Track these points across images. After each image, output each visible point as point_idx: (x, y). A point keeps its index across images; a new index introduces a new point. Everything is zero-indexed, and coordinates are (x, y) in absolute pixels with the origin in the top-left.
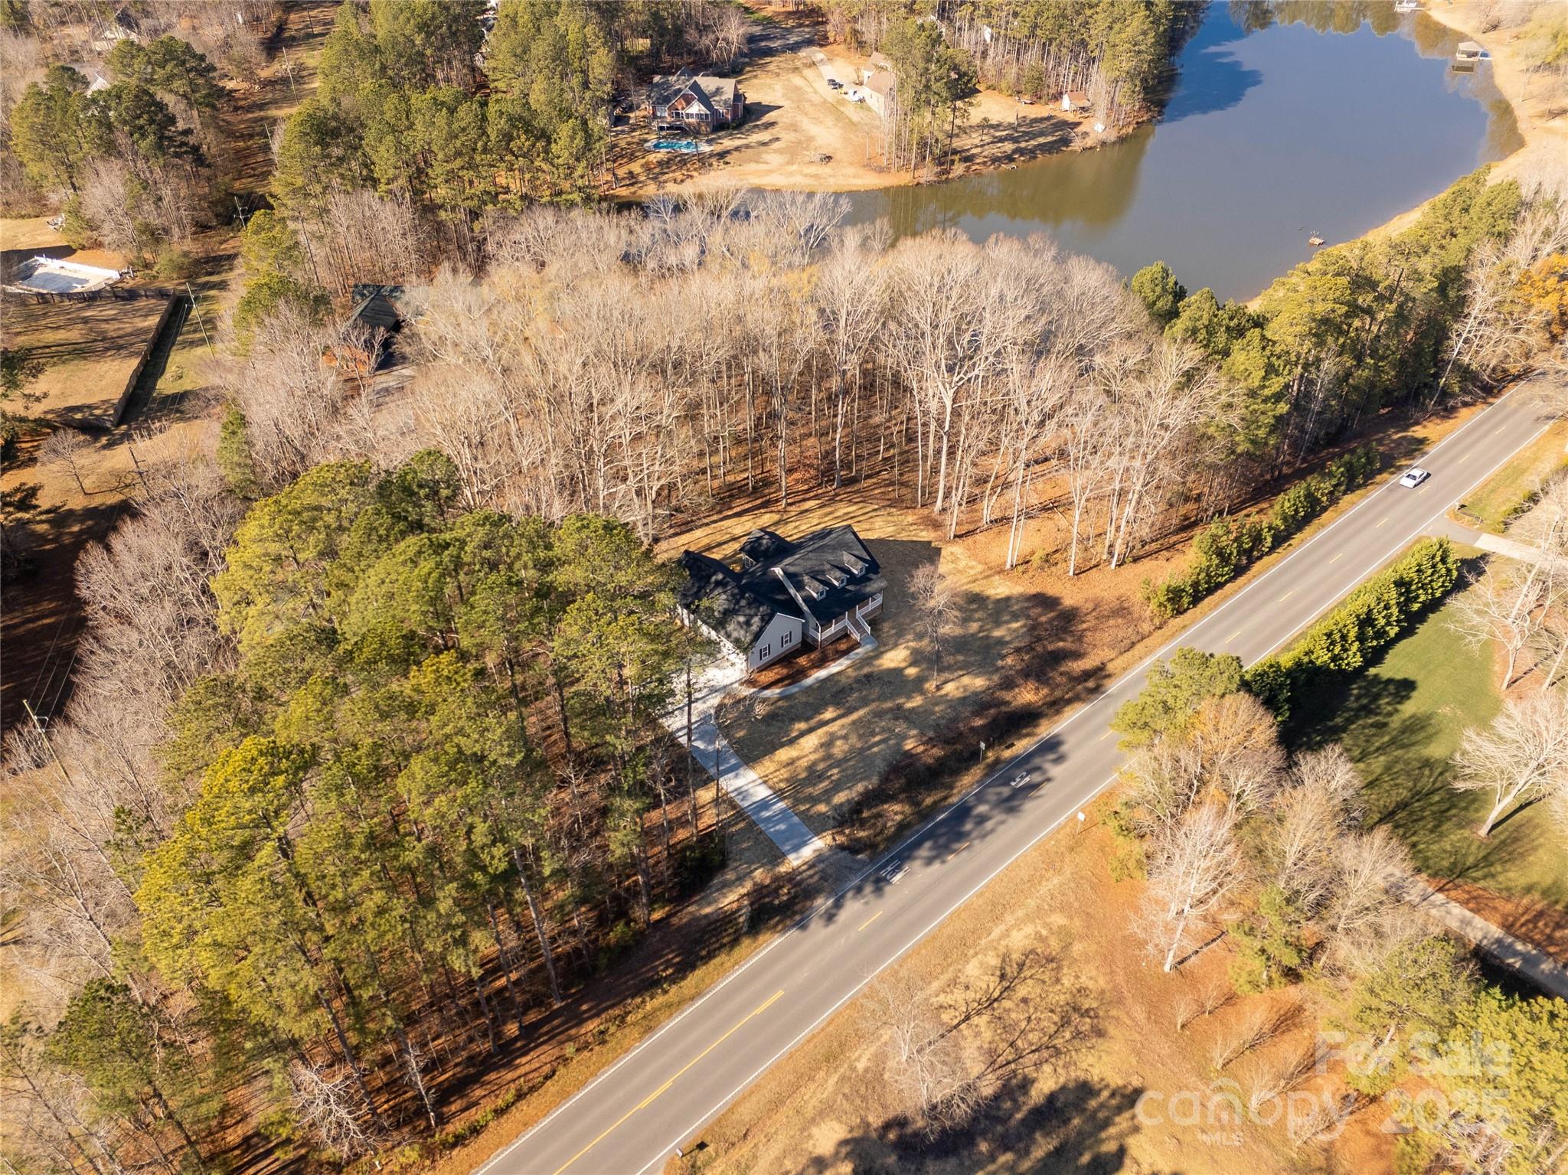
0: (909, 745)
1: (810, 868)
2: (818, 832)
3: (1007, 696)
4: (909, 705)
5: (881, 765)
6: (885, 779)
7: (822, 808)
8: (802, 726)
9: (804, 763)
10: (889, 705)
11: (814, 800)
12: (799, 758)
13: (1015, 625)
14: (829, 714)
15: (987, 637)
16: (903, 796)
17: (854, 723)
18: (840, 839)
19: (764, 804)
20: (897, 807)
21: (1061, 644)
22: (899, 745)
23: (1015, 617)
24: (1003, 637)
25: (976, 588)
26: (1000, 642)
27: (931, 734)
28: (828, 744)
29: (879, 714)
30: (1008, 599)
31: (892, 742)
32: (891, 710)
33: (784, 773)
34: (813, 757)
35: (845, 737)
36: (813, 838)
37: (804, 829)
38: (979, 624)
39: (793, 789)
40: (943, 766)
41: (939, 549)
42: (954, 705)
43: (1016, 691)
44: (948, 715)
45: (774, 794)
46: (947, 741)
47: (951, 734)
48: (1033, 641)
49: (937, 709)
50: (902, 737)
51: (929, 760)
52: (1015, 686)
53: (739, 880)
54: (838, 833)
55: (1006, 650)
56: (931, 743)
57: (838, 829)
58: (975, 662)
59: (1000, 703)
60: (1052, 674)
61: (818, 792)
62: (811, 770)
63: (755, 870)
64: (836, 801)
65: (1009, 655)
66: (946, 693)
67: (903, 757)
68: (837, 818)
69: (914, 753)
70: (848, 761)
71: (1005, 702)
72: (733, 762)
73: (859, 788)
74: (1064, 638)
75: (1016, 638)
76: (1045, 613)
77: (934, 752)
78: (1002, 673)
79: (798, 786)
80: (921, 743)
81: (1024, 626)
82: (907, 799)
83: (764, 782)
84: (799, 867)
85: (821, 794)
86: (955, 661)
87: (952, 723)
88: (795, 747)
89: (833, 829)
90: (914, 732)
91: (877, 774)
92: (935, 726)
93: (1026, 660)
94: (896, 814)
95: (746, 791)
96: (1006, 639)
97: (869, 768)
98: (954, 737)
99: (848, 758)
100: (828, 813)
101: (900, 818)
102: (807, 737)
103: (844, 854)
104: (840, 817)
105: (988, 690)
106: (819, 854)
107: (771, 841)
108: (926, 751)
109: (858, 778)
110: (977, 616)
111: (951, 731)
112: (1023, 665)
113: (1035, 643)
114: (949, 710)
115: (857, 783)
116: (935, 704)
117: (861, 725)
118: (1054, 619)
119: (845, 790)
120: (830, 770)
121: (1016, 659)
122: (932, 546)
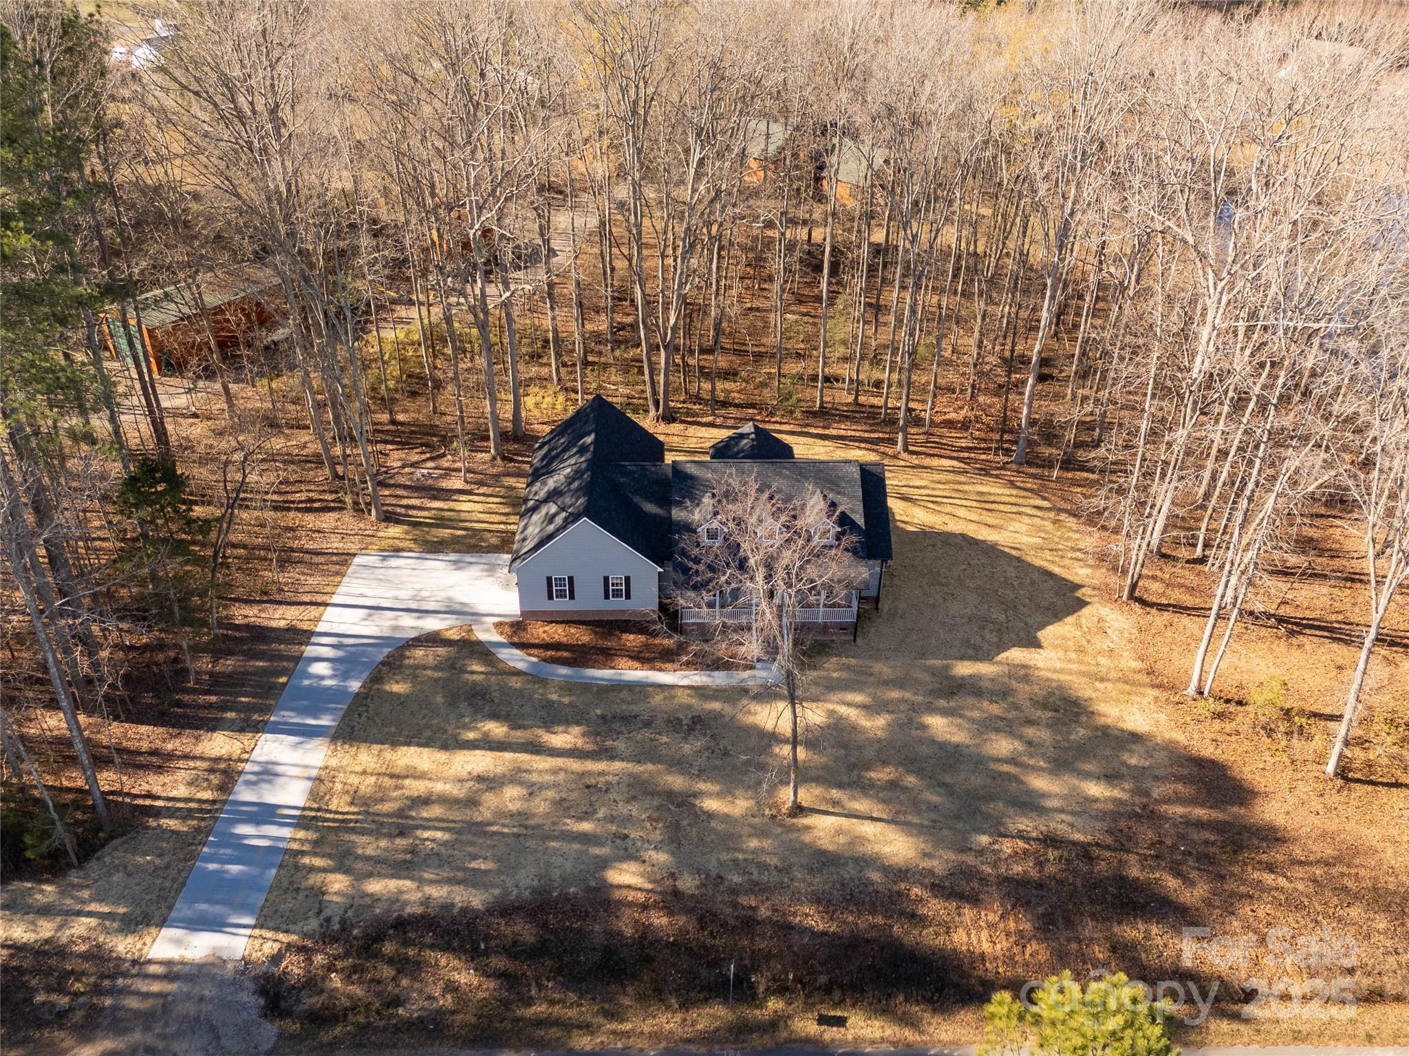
0: (625, 876)
1: (168, 977)
2: (267, 920)
3: (935, 907)
4: (711, 804)
5: (523, 882)
6: (505, 909)
7: (338, 884)
8: (496, 729)
9: (416, 787)
10: (677, 782)
11: (344, 860)
12: (421, 776)
13: (1095, 789)
14: (561, 739)
16: (499, 962)
17: (582, 774)
18: (294, 967)
19: (266, 814)
20: (465, 977)
21: (1172, 883)
22: (604, 864)
23: (1110, 777)
24: (1044, 795)
25: (1083, 689)
26: (1030, 803)
27: (688, 883)
28: (490, 782)
29: (638, 788)
30: (1136, 737)
31: (597, 851)
32: (670, 795)
33: (367, 785)
34: (439, 787)
35: (533, 790)
36: (245, 926)
37: (259, 899)
38: (1019, 746)
39: (343, 821)
40: (648, 960)
41: (1082, 604)
42: (794, 859)
43: (968, 913)
44: (763, 867)
45: (304, 809)
46: (706, 918)
47: (728, 911)
48: (1109, 840)
49: (754, 843)
50: (629, 854)
51: (629, 932)
52: (974, 900)
53: (45, 911)
54: (302, 949)
55: (1024, 824)
56: (672, 900)
57: (309, 944)
58: (935, 808)
59: (902, 913)
60: (1089, 928)
61: (369, 851)
62: (410, 808)
63: (90, 914)
64: (375, 886)
65: (1021, 835)
66: (808, 828)
67: (589, 889)
68: (337, 919)
69: (617, 895)
70: (485, 833)
71: (915, 919)
72: (326, 721)
73: (438, 893)
74: (1194, 875)
75: (1073, 813)
76: (1192, 801)
77: (659, 920)
78: (970, 859)
79: (357, 821)
80: (650, 886)
81: (1119, 802)
82: (503, 975)
83: (319, 780)
84: (150, 962)
85: (368, 859)
86: (893, 785)
87: (756, 888)
88: (441, 756)
89: (305, 936)
90: (662, 857)
91: (497, 892)
92: (714, 873)
93: (1051, 869)
94: (451, 987)
95: (276, 775)
96: (1049, 803)
97: (499, 872)
98: (731, 922)
99: (494, 828)
100: (336, 899)
101: (448, 1001)
102: (478, 752)
103: (250, 1000)
104: (343, 922)
105: (902, 873)
106: (213, 964)
107: (184, 884)
108: (645, 907)
109: (460, 875)
110: (1030, 732)
111: (735, 905)
112: (1034, 874)
113: (1108, 847)
114: (773, 861)
115: (450, 881)
116: (761, 833)
117: (588, 787)
118: (1200, 824)
119: (412, 879)
120: (437, 829)
121: (1025, 852)
122: (1079, 594)
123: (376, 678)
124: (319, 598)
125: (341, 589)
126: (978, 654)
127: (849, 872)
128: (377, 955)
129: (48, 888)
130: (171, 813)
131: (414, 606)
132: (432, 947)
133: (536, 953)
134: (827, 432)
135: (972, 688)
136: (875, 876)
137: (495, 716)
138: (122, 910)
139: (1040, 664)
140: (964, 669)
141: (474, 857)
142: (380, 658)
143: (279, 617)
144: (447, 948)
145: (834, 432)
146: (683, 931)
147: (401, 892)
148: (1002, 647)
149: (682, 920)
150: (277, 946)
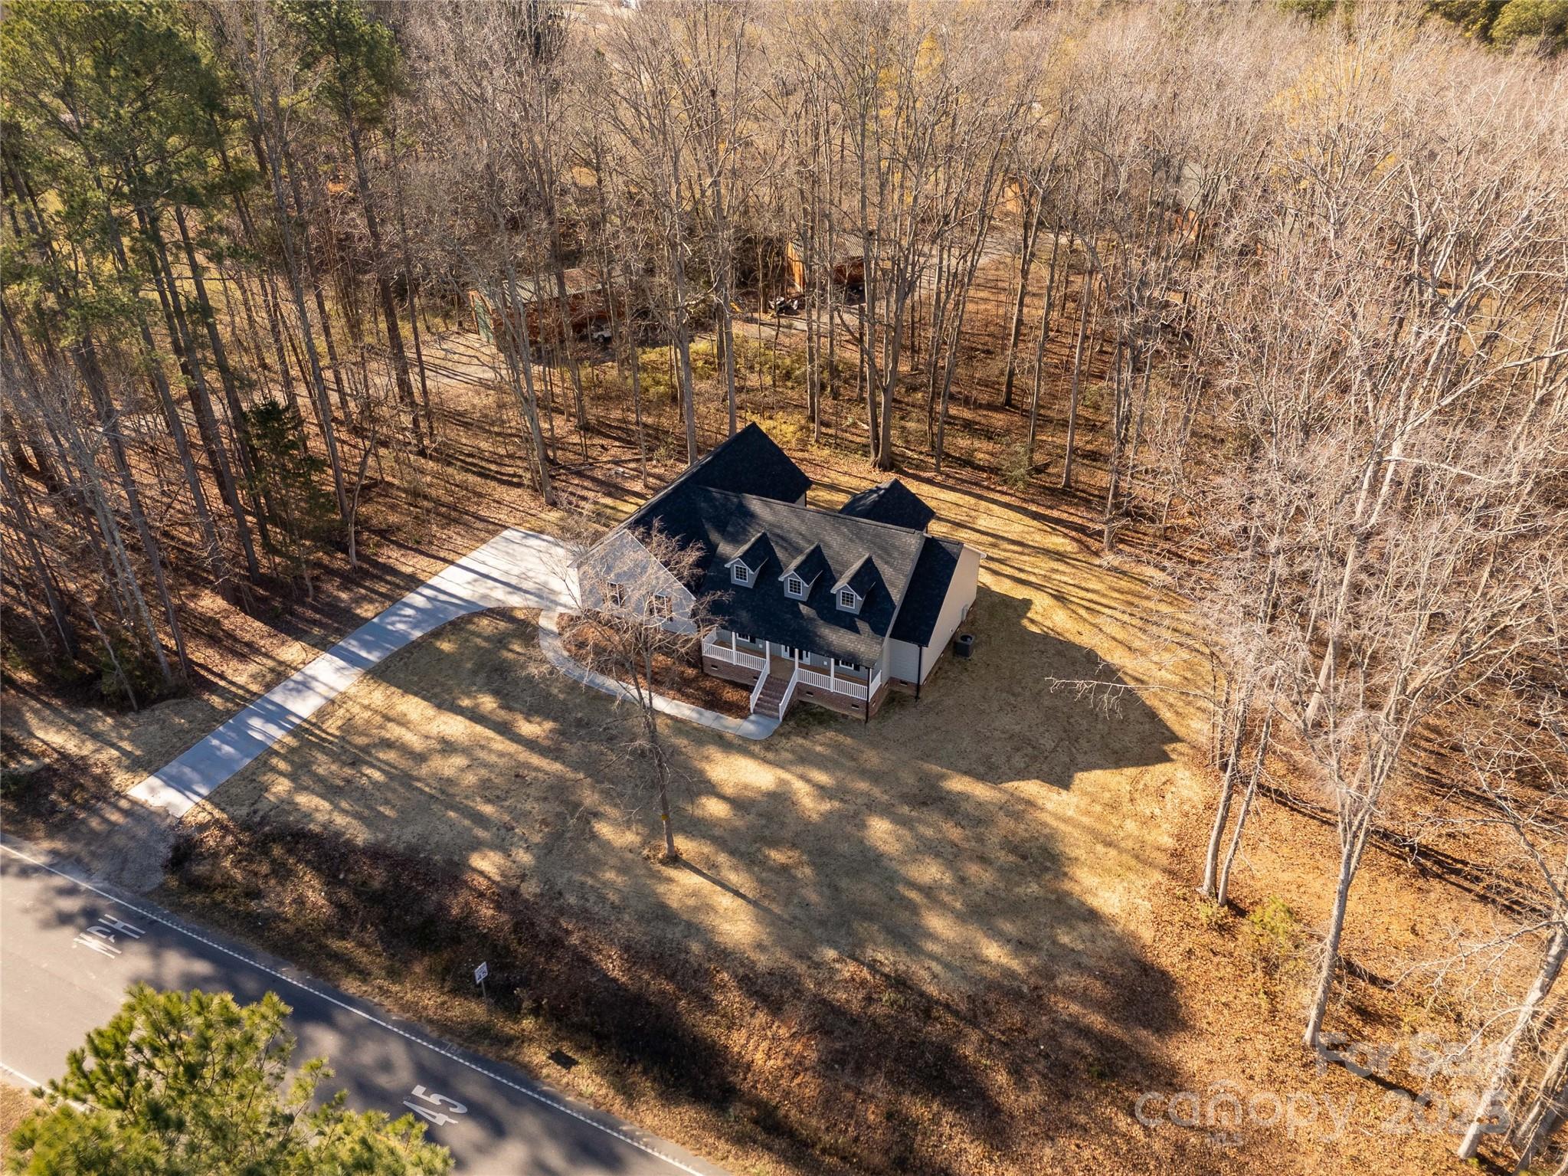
0: (487, 864)
1: (125, 813)
2: (217, 796)
3: (732, 999)
4: (603, 828)
5: (405, 837)
6: (375, 853)
7: (282, 786)
8: (488, 703)
9: (393, 731)
10: (591, 797)
11: (299, 770)
12: (404, 723)
13: (994, 951)
14: (528, 728)
15: (913, 908)
16: (343, 895)
17: (522, 764)
18: (211, 839)
19: (278, 716)
20: (316, 896)
21: (1002, 1078)
22: (477, 845)
23: (1021, 946)
25: (1076, 845)
26: (909, 938)
27: (530, 888)
28: (448, 747)
29: (556, 791)
30: (1092, 916)
31: (480, 833)
32: (577, 806)
33: (362, 717)
36: (199, 795)
37: (223, 778)
38: (948, 879)
39: (324, 740)
40: (458, 941)
41: (1165, 758)
42: (633, 902)
43: (761, 1017)
44: (602, 899)
45: (305, 720)
46: (523, 925)
47: (546, 926)
48: (963, 1007)
49: (610, 875)
50: (502, 846)
51: (455, 911)
52: (775, 1008)
53: (96, 736)
54: (224, 828)
55: (885, 957)
56: (506, 896)
57: (231, 825)
58: (806, 905)
59: (696, 992)
60: (878, 1086)
61: (321, 771)
62: (375, 746)
63: (118, 748)
64: (304, 800)
65: (873, 966)
66: (670, 880)
67: (450, 862)
68: (261, 813)
69: (468, 877)
70: (411, 786)
71: (706, 1003)
72: (373, 657)
73: (340, 820)
74: (1034, 1080)
75: (947, 966)
76: (1100, 1006)
77: (486, 911)
78: (801, 968)
79: (331, 743)
80: (498, 878)
81: (1010, 974)
82: (340, 906)
83: (333, 702)
84: (125, 797)
85: (316, 775)
86: (784, 869)
87: (585, 916)
88: (431, 711)
89: (232, 818)
90: (525, 858)
91: (381, 836)
92: (557, 888)
93: (878, 1010)
94: (300, 901)
95: (309, 688)
96: (931, 946)
97: (395, 821)
98: (542, 937)
99: (419, 785)
100: (272, 798)
101: (289, 911)
102: (459, 718)
103: (164, 851)
104: (263, 818)
105: (723, 955)
106: (159, 815)
107: (188, 748)
108: (481, 895)
109: (366, 813)
110: (973, 870)
111: (554, 922)
112: (855, 1007)
113: (956, 1013)
114: (612, 897)
115: (358, 816)
116: (624, 869)
117: (517, 776)
118: (1086, 1032)
119: (331, 803)
120: (380, 769)
121: (863, 983)
122: (1168, 748)
123: (437, 634)
124: (451, 556)
125: (474, 554)
126: (989, 773)
127: (674, 933)
128: (266, 853)
129: (109, 720)
130: (222, 692)
131: (514, 581)
132: (308, 863)
133: (376, 898)
134: (1048, 512)
135: (951, 806)
136: (696, 947)
137: (496, 693)
138: (138, 753)
139: (1049, 806)
140: (958, 784)
141: (387, 802)
142: (452, 618)
143: (409, 563)
144: (317, 869)
145: (1055, 514)
146: (499, 928)
147: (317, 810)
148: (1022, 775)
149: (504, 918)
150: (209, 817)
